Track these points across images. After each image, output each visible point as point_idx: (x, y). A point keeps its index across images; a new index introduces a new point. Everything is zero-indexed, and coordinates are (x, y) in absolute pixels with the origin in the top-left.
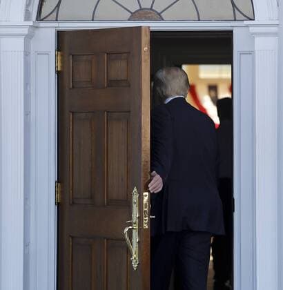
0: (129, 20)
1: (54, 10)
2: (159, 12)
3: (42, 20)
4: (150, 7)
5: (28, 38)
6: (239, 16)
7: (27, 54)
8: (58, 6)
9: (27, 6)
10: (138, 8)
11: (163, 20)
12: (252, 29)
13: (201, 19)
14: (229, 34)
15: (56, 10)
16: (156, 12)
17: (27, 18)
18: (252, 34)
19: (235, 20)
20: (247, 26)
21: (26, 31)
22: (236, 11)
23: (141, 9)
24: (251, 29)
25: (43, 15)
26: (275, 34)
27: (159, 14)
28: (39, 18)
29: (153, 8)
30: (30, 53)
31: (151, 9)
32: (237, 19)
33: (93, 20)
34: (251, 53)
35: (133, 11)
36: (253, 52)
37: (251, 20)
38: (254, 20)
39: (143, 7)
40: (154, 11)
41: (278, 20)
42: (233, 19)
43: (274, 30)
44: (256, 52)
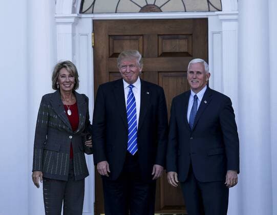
0: (140, 12)
1: (90, 7)
2: (159, 6)
3: (83, 13)
4: (153, 3)
5: (74, 24)
6: (211, 8)
7: (73, 35)
8: (93, 3)
9: (74, 3)
10: (146, 4)
11: (161, 11)
12: (221, 17)
13: (187, 10)
14: (205, 21)
15: (92, 7)
17: (74, 12)
18: (221, 20)
19: (209, 11)
20: (217, 15)
21: (72, 20)
22: (210, 6)
23: (147, 5)
25: (84, 10)
26: (236, 20)
27: (159, 8)
28: (81, 12)
29: (156, 4)
30: (75, 34)
31: (154, 5)
32: (211, 10)
33: (116, 12)
34: (220, 32)
35: (142, 6)
36: (221, 32)
37: (219, 11)
38: (221, 11)
39: (149, 3)
40: (156, 6)
41: (238, 10)
42: (208, 10)
43: (235, 17)
44: (223, 32)
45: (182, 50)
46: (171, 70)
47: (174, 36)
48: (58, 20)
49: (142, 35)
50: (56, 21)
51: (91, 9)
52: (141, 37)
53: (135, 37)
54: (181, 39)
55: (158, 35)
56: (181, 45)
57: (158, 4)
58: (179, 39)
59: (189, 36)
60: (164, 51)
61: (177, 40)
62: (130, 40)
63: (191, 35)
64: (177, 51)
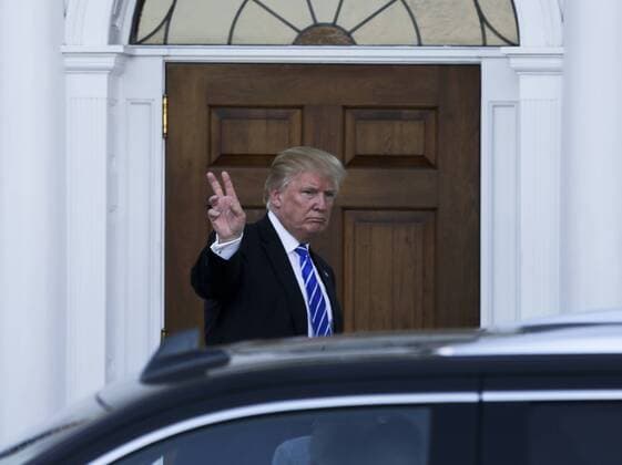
0: (294, 44)
1: (159, 27)
2: (348, 29)
3: (140, 43)
4: (331, 21)
5: (115, 74)
6: (491, 38)
7: (112, 102)
8: (168, 18)
9: (115, 16)
10: (311, 23)
11: (354, 44)
12: (515, 63)
13: (423, 42)
14: (472, 72)
15: (164, 27)
16: (343, 30)
17: (113, 39)
18: (517, 71)
19: (484, 45)
20: (507, 56)
21: (110, 62)
22: (487, 29)
23: (316, 25)
24: (512, 61)
25: (141, 34)
27: (348, 34)
28: (133, 40)
29: (338, 23)
30: (116, 101)
31: (334, 25)
32: (488, 43)
33: (229, 44)
34: (512, 105)
35: (301, 29)
36: (517, 102)
37: (513, 45)
38: (518, 45)
39: (319, 21)
40: (339, 28)
41: (562, 46)
42: (481, 43)
43: (554, 63)
44: (522, 103)
45: (408, 151)
46: (376, 204)
47: (387, 112)
48: (70, 62)
49: (301, 107)
50: (64, 65)
51: (161, 33)
52: (299, 111)
53: (281, 111)
54: (407, 120)
55: (345, 108)
56: (406, 137)
57: (346, 22)
58: (400, 119)
59: (429, 112)
60: (360, 152)
61: (397, 124)
62: (268, 118)
63: (435, 108)
64: (396, 152)
